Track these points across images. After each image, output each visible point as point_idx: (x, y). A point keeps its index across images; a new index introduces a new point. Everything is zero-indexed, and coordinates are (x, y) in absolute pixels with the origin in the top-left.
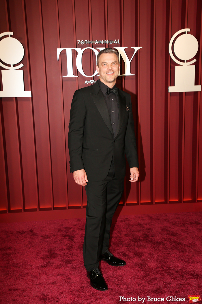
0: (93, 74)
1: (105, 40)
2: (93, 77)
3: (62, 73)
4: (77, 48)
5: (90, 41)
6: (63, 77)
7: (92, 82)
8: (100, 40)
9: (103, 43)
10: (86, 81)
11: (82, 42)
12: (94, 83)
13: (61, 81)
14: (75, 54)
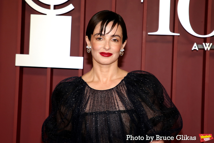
0: (211, 32)
2: (211, 37)
6: (149, 34)
7: (207, 47)
12: (210, 49)
13: (144, 41)
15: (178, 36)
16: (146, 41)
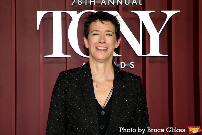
3: (44, 50)
4: (69, 10)
5: (92, 0)
6: (45, 56)
8: (109, 0)
9: (113, 3)
11: (80, 2)
13: (41, 63)
14: (66, 20)
15: (70, 57)
16: (43, 63)
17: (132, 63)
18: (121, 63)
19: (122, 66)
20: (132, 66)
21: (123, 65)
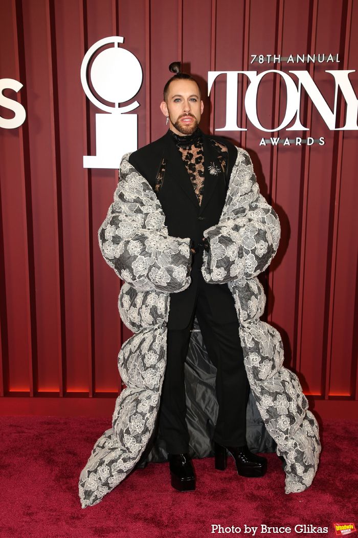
0: (279, 126)
1: (308, 55)
2: (278, 131)
3: (216, 123)
4: (248, 70)
5: (277, 57)
6: (216, 130)
7: (275, 141)
8: (298, 56)
9: (303, 61)
10: (263, 140)
11: (261, 59)
12: (278, 144)
14: (243, 83)
15: (246, 131)
17: (322, 139)
18: (309, 138)
19: (310, 143)
20: (322, 143)
21: (310, 140)
